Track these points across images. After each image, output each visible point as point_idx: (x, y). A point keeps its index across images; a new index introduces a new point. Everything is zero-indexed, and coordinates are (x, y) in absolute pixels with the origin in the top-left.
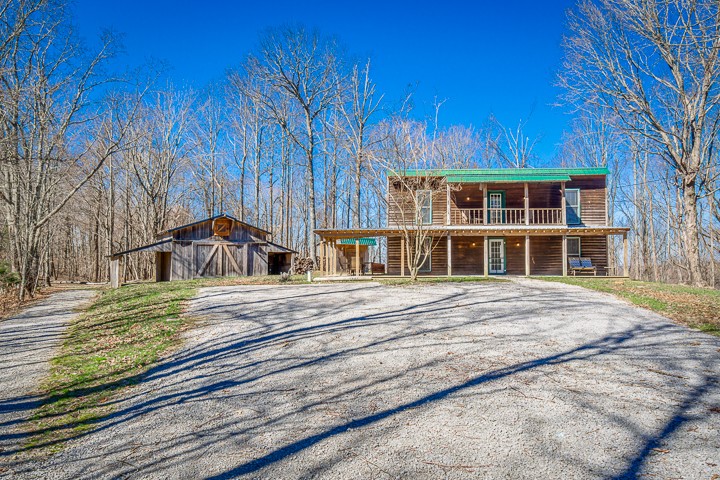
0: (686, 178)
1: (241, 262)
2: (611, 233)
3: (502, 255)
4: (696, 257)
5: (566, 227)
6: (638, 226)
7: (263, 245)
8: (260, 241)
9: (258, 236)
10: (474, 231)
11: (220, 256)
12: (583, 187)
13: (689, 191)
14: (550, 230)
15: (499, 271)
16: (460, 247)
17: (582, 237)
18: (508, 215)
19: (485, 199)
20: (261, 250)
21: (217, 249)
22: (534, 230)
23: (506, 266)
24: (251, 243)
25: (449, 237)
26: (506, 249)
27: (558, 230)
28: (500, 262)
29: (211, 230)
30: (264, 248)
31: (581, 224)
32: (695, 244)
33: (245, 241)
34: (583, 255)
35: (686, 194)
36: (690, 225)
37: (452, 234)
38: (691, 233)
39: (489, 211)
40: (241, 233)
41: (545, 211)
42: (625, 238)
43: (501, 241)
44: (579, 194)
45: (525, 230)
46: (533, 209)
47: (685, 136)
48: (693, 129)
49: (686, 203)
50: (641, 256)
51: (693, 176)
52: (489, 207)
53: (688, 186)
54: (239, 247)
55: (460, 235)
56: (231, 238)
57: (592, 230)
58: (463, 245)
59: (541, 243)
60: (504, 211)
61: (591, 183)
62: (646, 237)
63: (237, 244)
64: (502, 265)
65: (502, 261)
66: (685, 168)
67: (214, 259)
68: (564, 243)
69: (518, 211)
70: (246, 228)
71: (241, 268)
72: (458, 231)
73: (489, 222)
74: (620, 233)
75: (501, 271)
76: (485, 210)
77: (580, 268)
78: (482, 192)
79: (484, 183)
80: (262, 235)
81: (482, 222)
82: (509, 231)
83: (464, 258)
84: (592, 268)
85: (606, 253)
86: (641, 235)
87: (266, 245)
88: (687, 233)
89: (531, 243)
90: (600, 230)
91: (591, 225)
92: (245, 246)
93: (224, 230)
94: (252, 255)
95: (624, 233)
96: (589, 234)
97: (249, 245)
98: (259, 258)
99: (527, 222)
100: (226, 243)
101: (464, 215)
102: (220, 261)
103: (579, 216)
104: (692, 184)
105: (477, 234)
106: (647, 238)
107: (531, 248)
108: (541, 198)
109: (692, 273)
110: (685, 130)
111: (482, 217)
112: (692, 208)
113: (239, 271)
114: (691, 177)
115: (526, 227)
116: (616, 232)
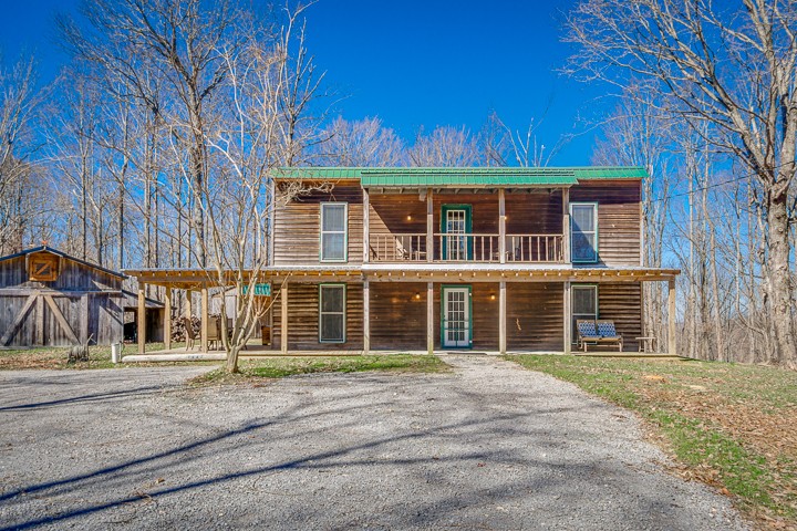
0: (773, 188)
1: (77, 323)
2: (647, 279)
3: (466, 316)
4: (788, 319)
5: (570, 267)
6: (695, 271)
7: (116, 295)
8: (110, 290)
9: (106, 281)
10: (409, 273)
11: (40, 313)
12: (604, 200)
13: (776, 210)
14: (542, 272)
15: (460, 343)
16: (395, 301)
17: (602, 285)
18: (479, 247)
19: (430, 218)
20: (111, 302)
21: (35, 303)
22: (514, 272)
23: (473, 334)
24: (94, 293)
25: (366, 284)
26: (473, 304)
27: (556, 272)
28: (462, 327)
29: (24, 271)
30: (117, 301)
31: (599, 263)
32: (786, 298)
33: (84, 289)
34: (602, 316)
35: (771, 216)
36: (778, 267)
37: (370, 279)
38: (779, 280)
39: (436, 239)
40: (78, 276)
41: (534, 239)
42: (672, 286)
43: (465, 291)
44: (596, 211)
45: (499, 273)
46: (514, 236)
47: (772, 119)
48: (785, 109)
49: (772, 230)
50: (698, 314)
51: (783, 186)
52: (436, 230)
53: (776, 201)
54: (73, 299)
55: (384, 280)
56: (59, 285)
57: (615, 272)
58: (400, 297)
59: (531, 296)
60: (470, 239)
61: (615, 194)
62: (705, 288)
63: (69, 293)
64: (466, 332)
65: (466, 325)
66: (771, 173)
67: (30, 318)
68: (568, 295)
69: (487, 239)
70: (85, 269)
71: (77, 333)
72: (381, 273)
73: (436, 257)
74: (662, 279)
75: (465, 342)
76: (430, 235)
77: (596, 339)
78: (424, 204)
79: (429, 190)
80: (113, 280)
81: (423, 258)
82: (471, 273)
83: (401, 320)
84: (615, 339)
85: (640, 312)
86: (699, 283)
87: (120, 296)
88: (773, 279)
89: (509, 296)
90: (628, 273)
91: (616, 265)
92: (84, 298)
93: (47, 272)
94: (97, 311)
95: (671, 277)
96: (609, 280)
97: (90, 297)
98: (109, 318)
99: (502, 259)
100: (50, 293)
101: (400, 246)
102: (40, 322)
103: (596, 249)
104: (782, 199)
105: (415, 279)
106: (708, 289)
107: (509, 304)
108: (531, 218)
109: (779, 345)
110: (773, 109)
111: (423, 249)
112: (781, 239)
113: (73, 338)
114: (781, 187)
115: (504, 266)
116: (657, 276)
